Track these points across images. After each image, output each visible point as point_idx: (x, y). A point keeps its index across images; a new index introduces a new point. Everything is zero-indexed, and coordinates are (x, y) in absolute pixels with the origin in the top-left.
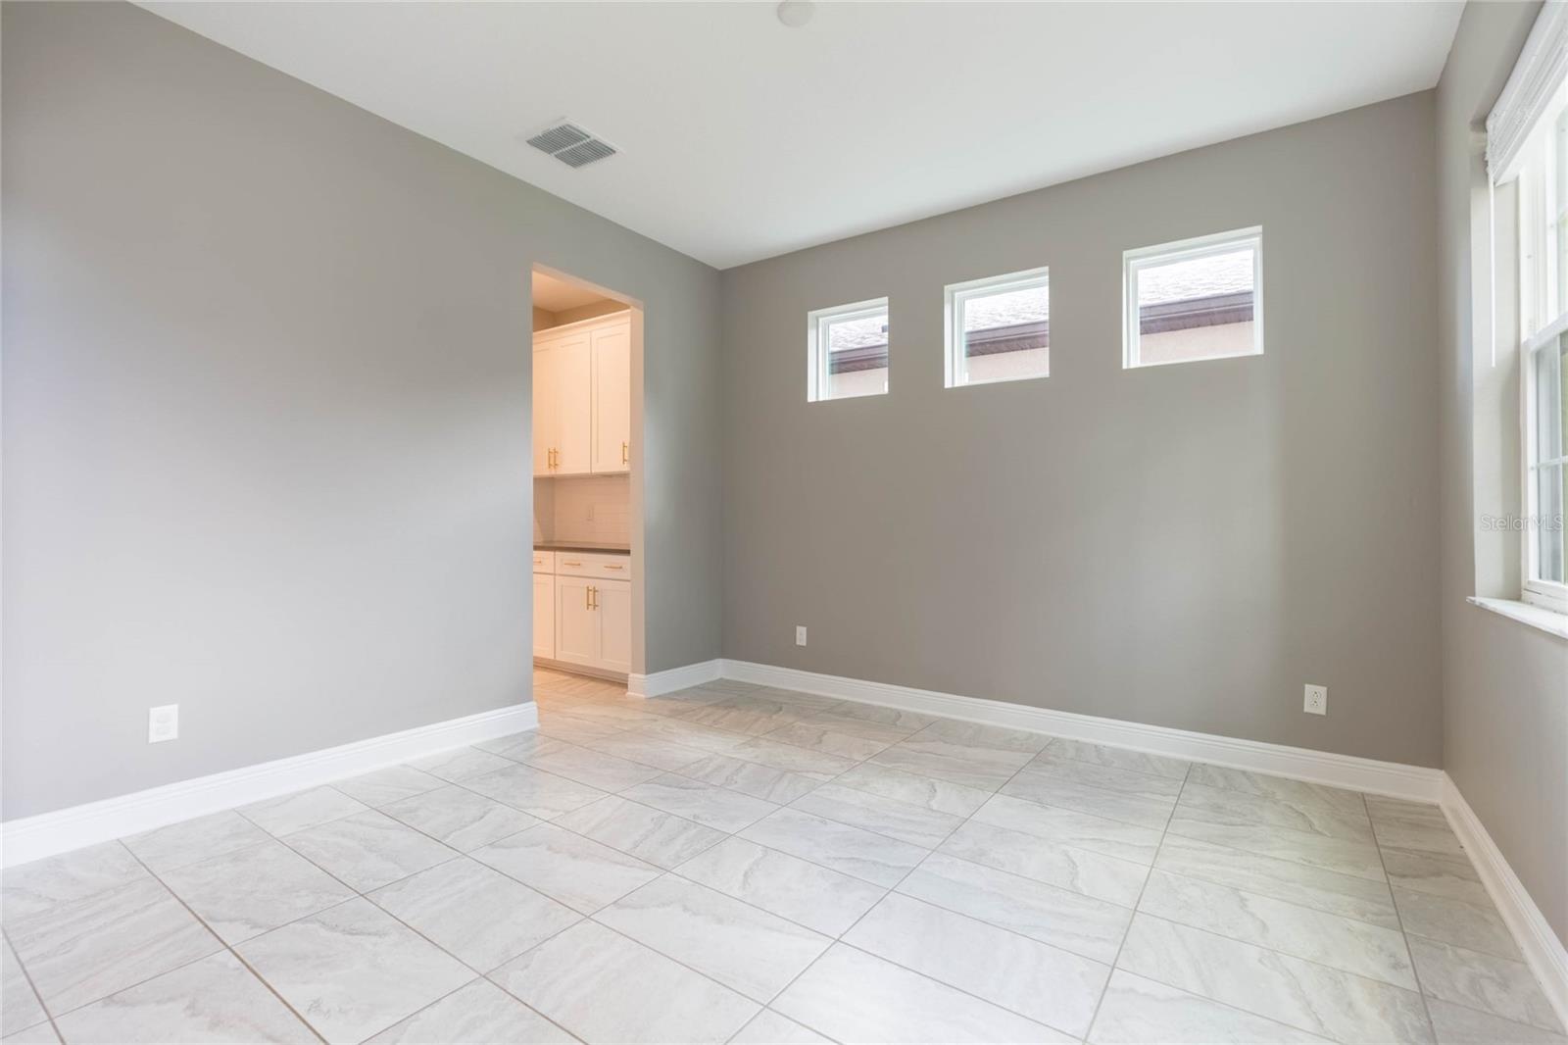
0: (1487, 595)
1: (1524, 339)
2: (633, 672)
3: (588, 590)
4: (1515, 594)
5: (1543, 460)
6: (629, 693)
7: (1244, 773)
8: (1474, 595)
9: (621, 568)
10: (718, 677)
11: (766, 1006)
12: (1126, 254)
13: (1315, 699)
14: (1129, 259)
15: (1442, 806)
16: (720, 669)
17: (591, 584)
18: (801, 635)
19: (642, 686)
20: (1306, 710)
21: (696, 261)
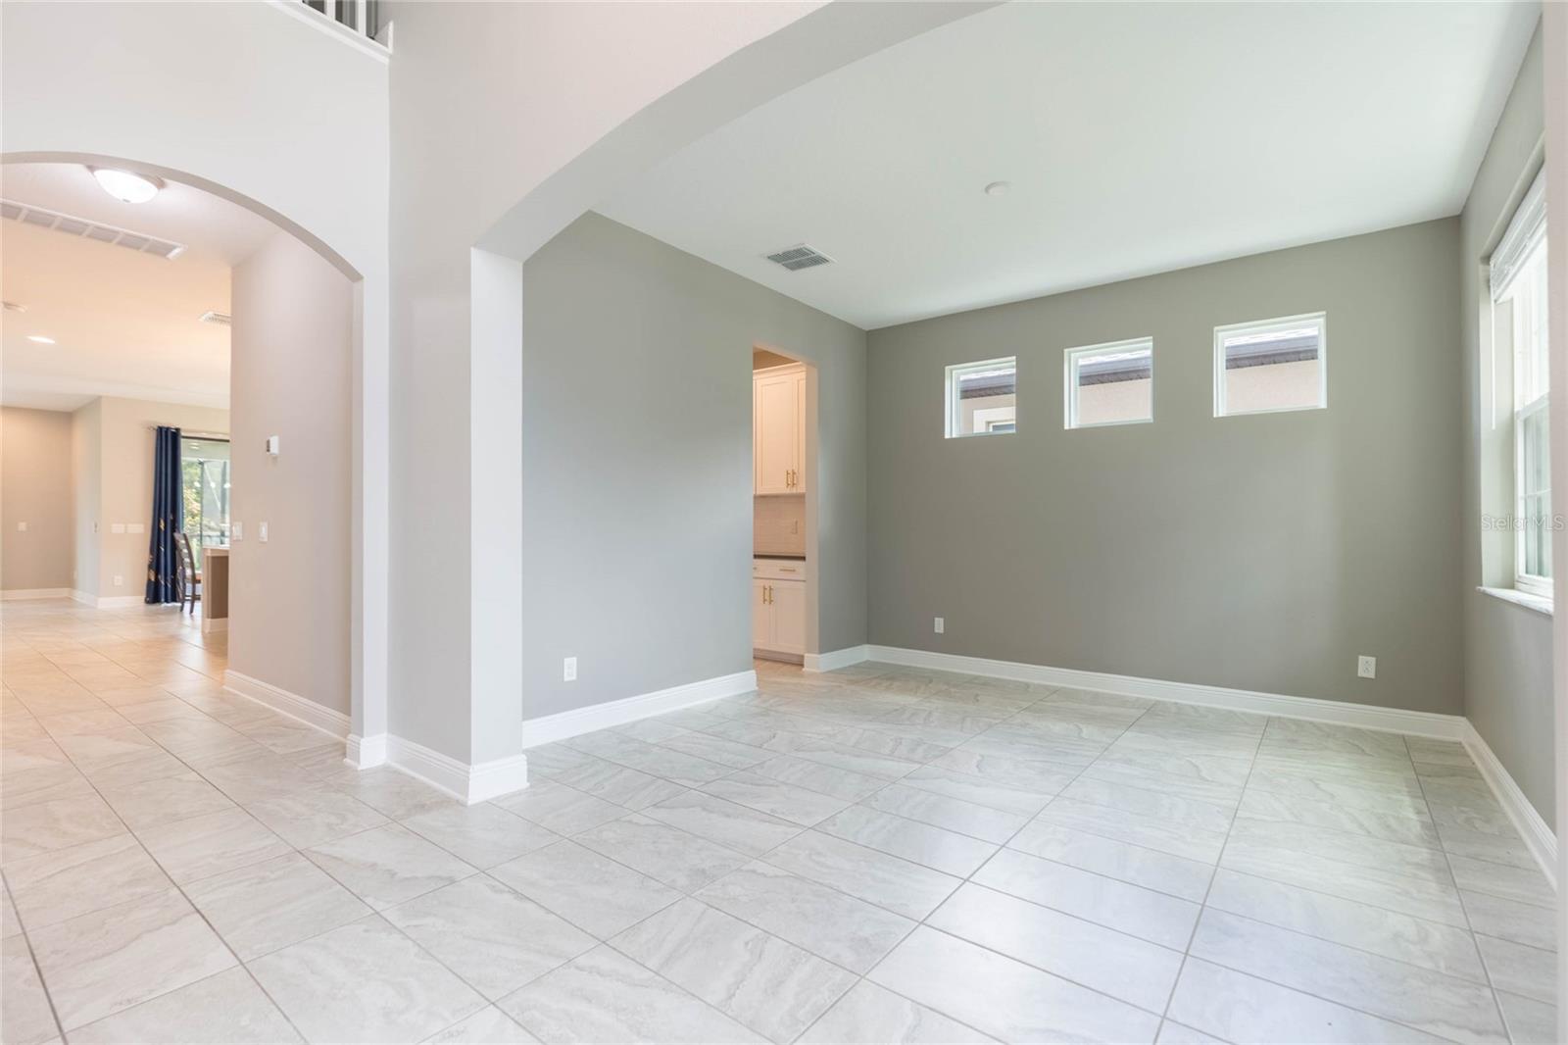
0: (1490, 584)
1: (1516, 410)
2: (809, 652)
3: (765, 589)
4: (1511, 585)
5: (1530, 493)
6: (804, 669)
7: (1311, 723)
8: (1481, 585)
9: (794, 571)
10: (865, 660)
11: (922, 923)
12: (1216, 328)
13: (1367, 667)
14: (1218, 331)
15: (1463, 742)
16: (866, 653)
17: (768, 584)
18: (939, 625)
19: (818, 663)
20: (1359, 675)
21: (852, 326)
